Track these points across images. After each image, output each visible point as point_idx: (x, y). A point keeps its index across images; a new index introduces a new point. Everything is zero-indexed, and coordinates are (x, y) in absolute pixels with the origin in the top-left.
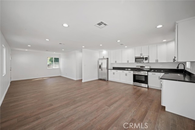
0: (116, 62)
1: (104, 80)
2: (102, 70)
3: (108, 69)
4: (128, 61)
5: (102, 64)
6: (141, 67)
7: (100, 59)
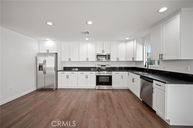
0: (70, 59)
1: (50, 90)
2: (45, 73)
3: (57, 71)
4: (87, 59)
5: (45, 62)
6: (102, 66)
7: (40, 54)
